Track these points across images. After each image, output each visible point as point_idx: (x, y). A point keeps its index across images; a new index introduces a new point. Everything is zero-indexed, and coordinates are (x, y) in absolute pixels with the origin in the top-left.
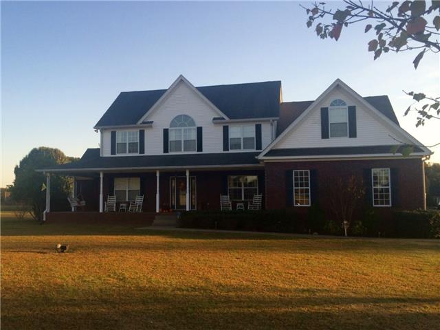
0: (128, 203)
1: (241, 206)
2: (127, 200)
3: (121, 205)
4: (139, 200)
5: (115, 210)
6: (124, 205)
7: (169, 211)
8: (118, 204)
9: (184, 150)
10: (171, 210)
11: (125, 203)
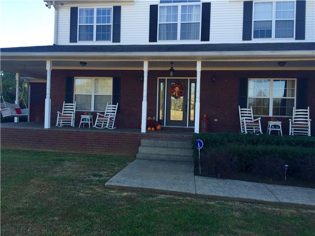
0: (94, 115)
1: (275, 126)
2: (92, 110)
3: (83, 117)
4: (110, 110)
5: (72, 124)
6: (88, 117)
7: (156, 129)
8: (78, 115)
9: (182, 38)
10: (159, 127)
11: (87, 114)
